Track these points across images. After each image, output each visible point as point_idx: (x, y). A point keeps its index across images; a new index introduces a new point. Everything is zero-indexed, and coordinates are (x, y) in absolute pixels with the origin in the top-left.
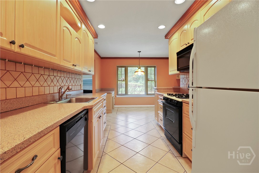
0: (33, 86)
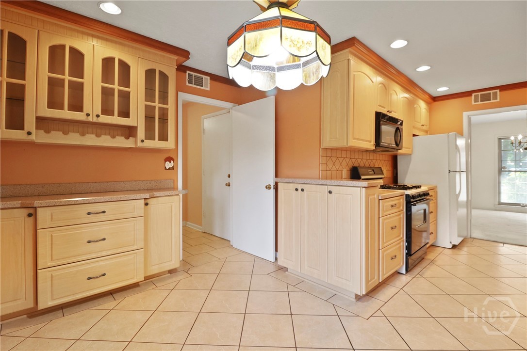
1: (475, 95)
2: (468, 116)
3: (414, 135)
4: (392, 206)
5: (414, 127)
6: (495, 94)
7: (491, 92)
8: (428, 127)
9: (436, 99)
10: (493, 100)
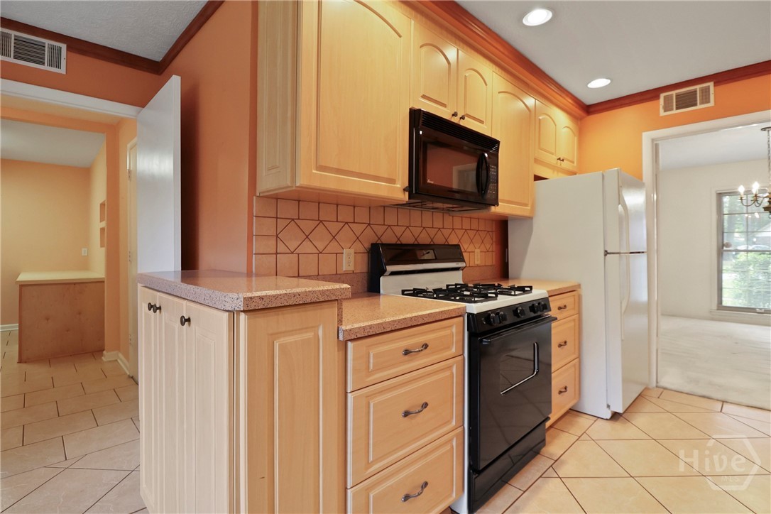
1: (665, 97)
2: (653, 140)
3: (537, 178)
4: (407, 352)
5: (537, 161)
6: (706, 92)
7: (698, 87)
8: (575, 164)
9: (592, 110)
10: (701, 104)
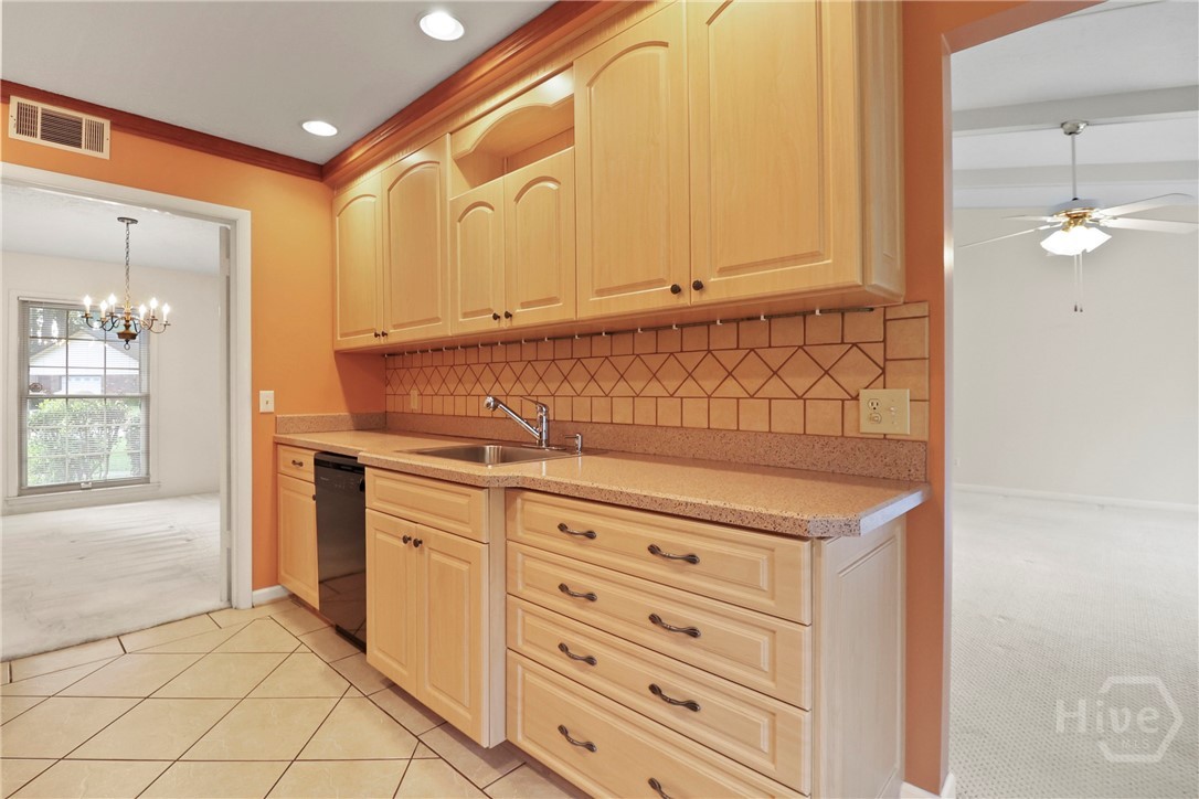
0: (507, 395)
1: (20, 106)
7: (85, 118)
10: (87, 147)
